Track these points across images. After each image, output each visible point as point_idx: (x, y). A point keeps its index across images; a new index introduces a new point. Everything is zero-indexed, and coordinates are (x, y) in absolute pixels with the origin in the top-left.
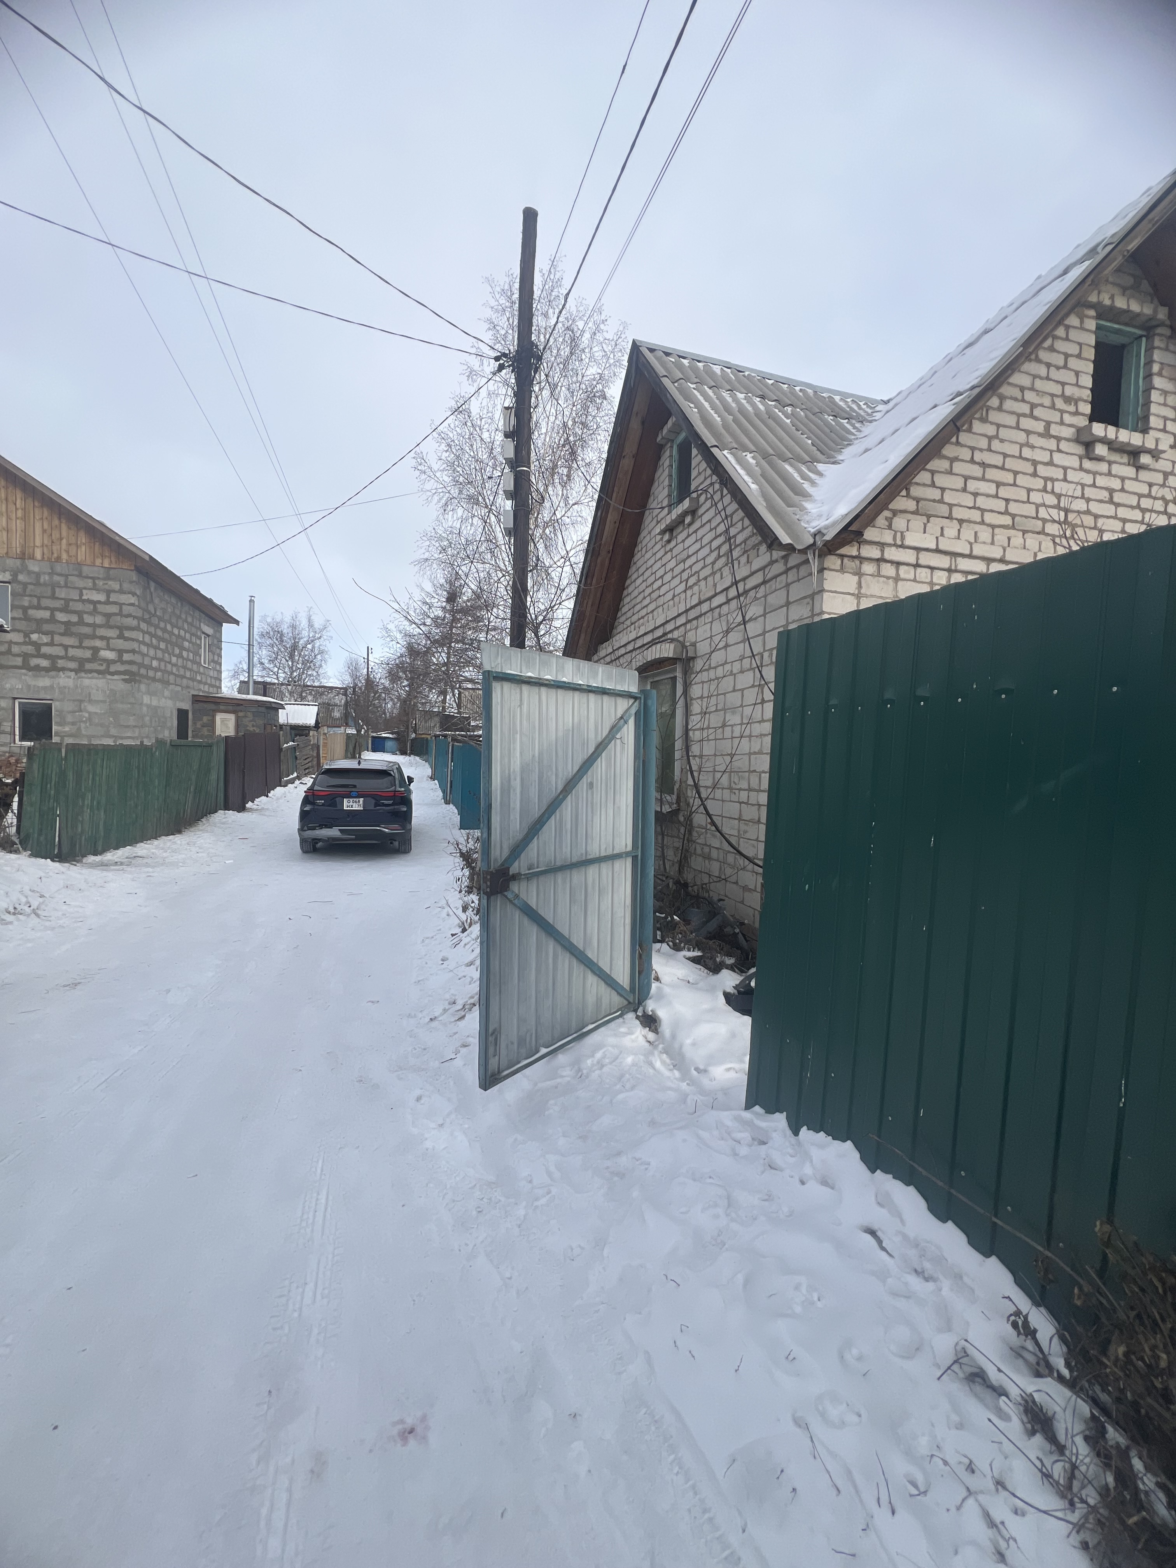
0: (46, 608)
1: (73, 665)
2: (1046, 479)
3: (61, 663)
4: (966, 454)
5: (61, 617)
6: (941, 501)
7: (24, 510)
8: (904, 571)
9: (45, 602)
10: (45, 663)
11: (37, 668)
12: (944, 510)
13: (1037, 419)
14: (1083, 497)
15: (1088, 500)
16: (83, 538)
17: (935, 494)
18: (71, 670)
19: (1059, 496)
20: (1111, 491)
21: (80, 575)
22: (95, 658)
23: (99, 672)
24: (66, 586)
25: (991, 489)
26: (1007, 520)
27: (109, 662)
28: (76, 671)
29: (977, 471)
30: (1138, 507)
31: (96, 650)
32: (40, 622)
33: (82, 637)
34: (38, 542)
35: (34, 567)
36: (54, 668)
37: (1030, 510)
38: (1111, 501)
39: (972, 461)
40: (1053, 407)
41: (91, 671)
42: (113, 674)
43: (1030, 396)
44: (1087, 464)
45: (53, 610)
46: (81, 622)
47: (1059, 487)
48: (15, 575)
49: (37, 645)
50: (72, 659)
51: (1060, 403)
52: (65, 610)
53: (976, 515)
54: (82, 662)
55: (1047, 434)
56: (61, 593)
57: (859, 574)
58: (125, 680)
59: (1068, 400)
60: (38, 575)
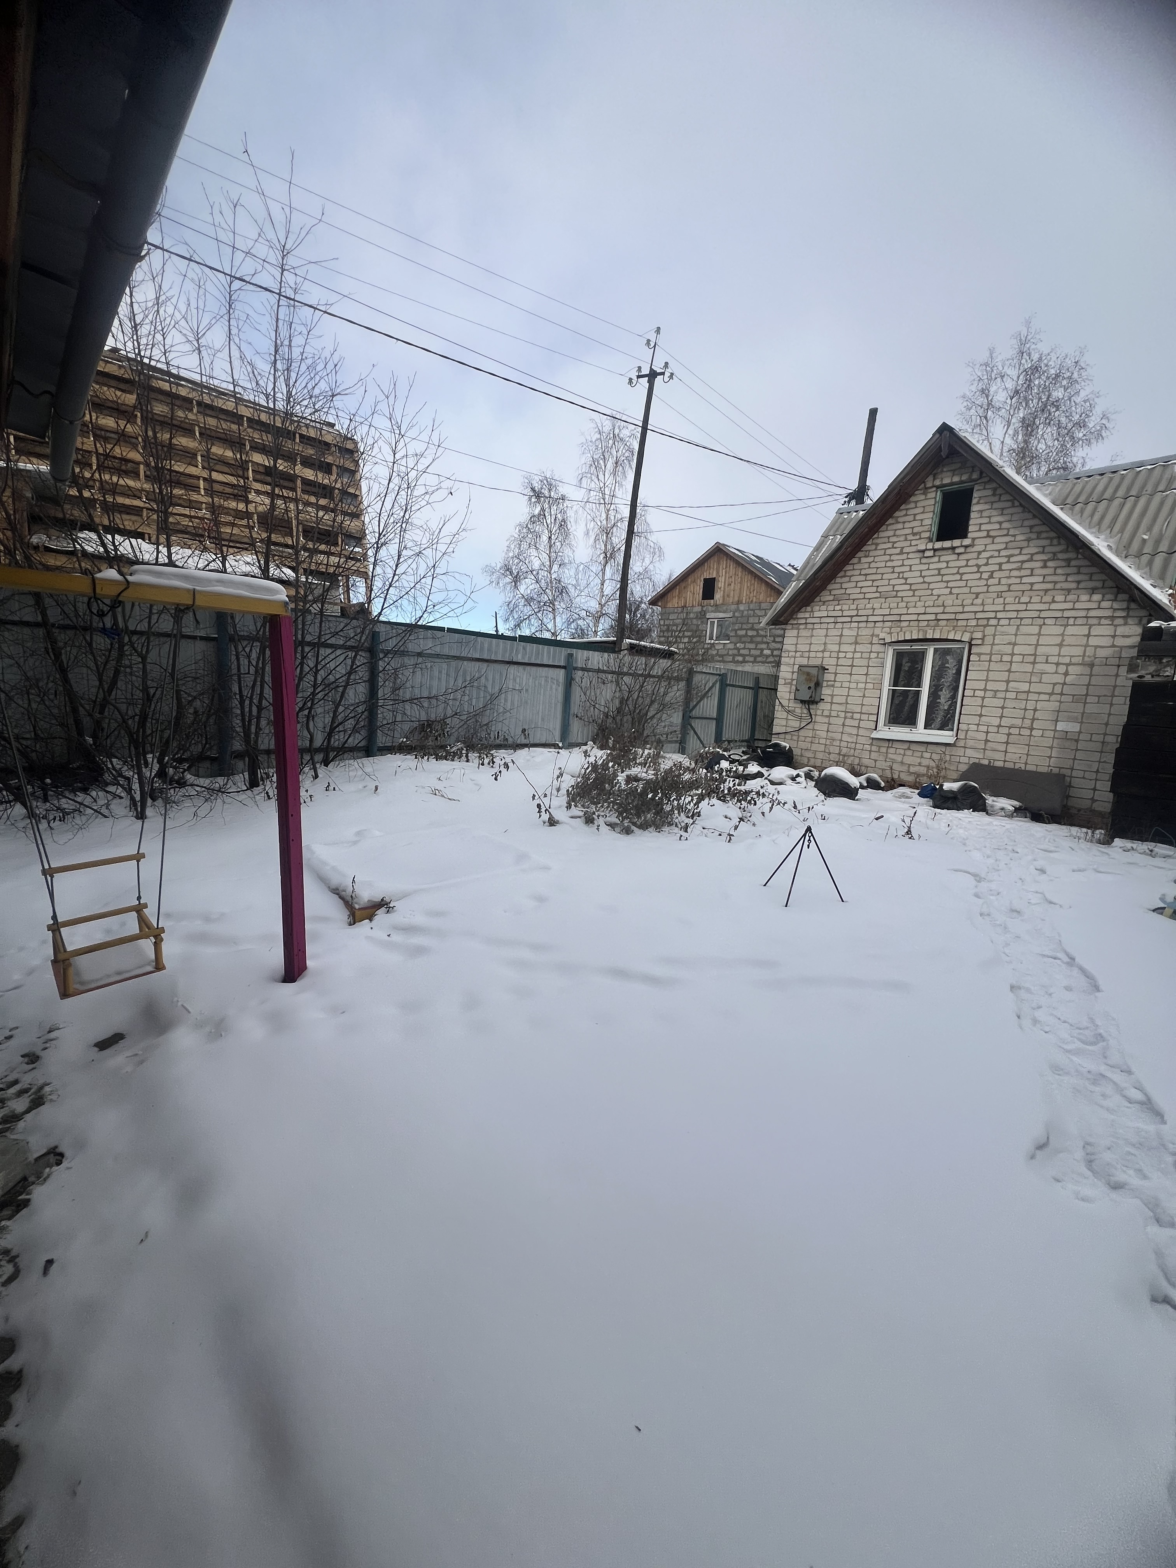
0: (744, 629)
1: (752, 659)
2: (899, 573)
3: (747, 658)
4: (858, 572)
5: (750, 633)
6: (845, 594)
7: (741, 578)
9: (744, 626)
10: (740, 659)
11: (738, 662)
12: (846, 597)
13: (896, 548)
14: (921, 576)
15: (924, 577)
16: (763, 587)
17: (843, 591)
18: (751, 662)
19: (906, 579)
20: (939, 570)
21: (760, 609)
22: (762, 655)
23: (763, 662)
24: (753, 616)
25: (870, 583)
26: (878, 595)
27: (767, 656)
28: (753, 662)
29: (863, 578)
30: (958, 573)
31: (762, 650)
32: (741, 637)
33: (757, 643)
34: (745, 595)
35: (742, 607)
36: (744, 662)
37: (890, 588)
38: (939, 574)
39: (860, 574)
40: (906, 540)
41: (759, 662)
42: (768, 663)
43: (893, 539)
44: (924, 561)
45: (747, 630)
46: (758, 635)
47: (906, 575)
48: (734, 613)
49: (739, 650)
50: (752, 656)
51: (910, 537)
52: (752, 629)
53: (861, 596)
54: (755, 657)
55: (901, 553)
56: (751, 620)
57: (799, 629)
58: (773, 666)
60: (743, 611)
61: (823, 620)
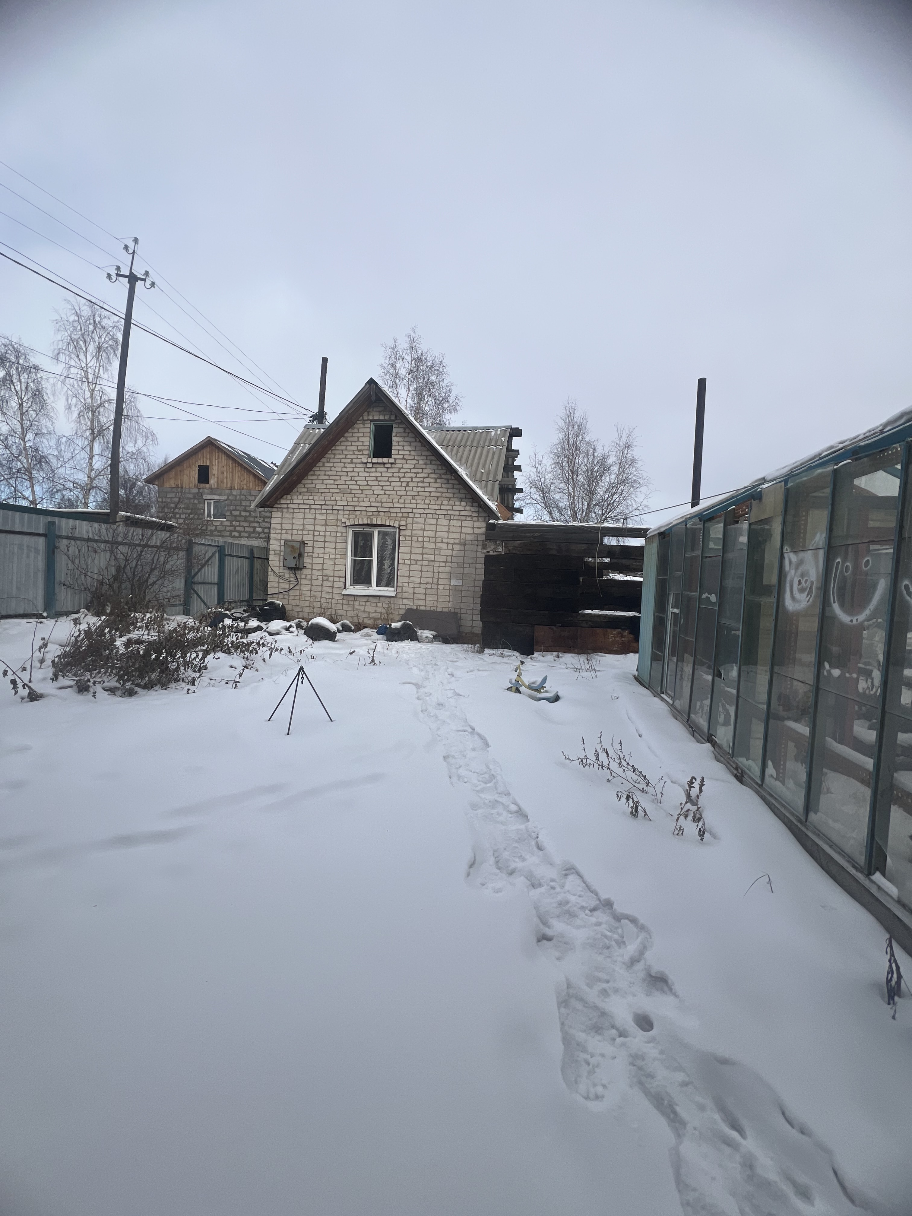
0: (238, 510)
1: (247, 535)
2: (351, 477)
3: (243, 534)
4: (323, 473)
5: (243, 514)
6: (315, 488)
7: (232, 468)
8: (296, 511)
9: (238, 508)
10: (237, 534)
11: (235, 537)
12: (316, 490)
13: (348, 459)
14: (365, 480)
15: (367, 481)
16: (252, 478)
17: (313, 486)
18: (246, 537)
19: (356, 481)
20: (377, 477)
21: (250, 495)
22: (254, 531)
23: (255, 538)
24: (245, 500)
25: (332, 482)
26: (338, 491)
27: (259, 533)
28: (248, 537)
29: (327, 477)
30: (388, 481)
31: (255, 528)
32: (236, 516)
33: (250, 522)
34: (236, 482)
35: (235, 493)
36: (240, 537)
37: (346, 487)
38: (377, 480)
39: (325, 475)
40: (354, 454)
41: (253, 537)
42: (261, 538)
43: (345, 452)
44: (367, 470)
45: (240, 511)
46: (250, 516)
47: (356, 479)
48: (228, 497)
49: (235, 527)
50: (246, 532)
51: (356, 452)
52: (245, 510)
53: (327, 491)
54: (250, 533)
55: (352, 463)
56: (244, 503)
57: (282, 512)
58: (265, 541)
59: (359, 451)
60: (236, 496)
61: (301, 506)
